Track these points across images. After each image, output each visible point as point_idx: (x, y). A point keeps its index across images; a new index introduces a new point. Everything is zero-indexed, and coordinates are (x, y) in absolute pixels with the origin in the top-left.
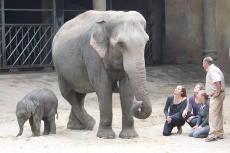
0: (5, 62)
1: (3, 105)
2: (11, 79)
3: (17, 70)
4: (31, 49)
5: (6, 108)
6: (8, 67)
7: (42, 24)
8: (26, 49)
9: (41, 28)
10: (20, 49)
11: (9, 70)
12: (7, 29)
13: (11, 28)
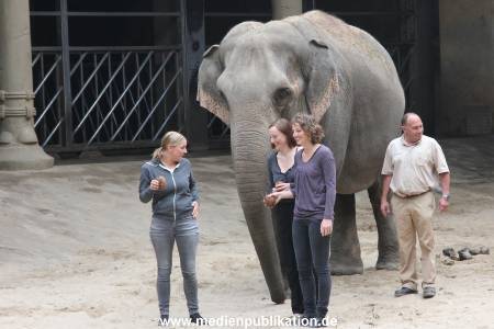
0: (70, 135)
1: (66, 233)
2: (85, 173)
3: (99, 154)
4: (130, 106)
5: (73, 241)
6: (78, 147)
7: (156, 47)
8: (119, 105)
9: (153, 56)
10: (104, 105)
11: (79, 153)
12: (74, 58)
13: (83, 57)
